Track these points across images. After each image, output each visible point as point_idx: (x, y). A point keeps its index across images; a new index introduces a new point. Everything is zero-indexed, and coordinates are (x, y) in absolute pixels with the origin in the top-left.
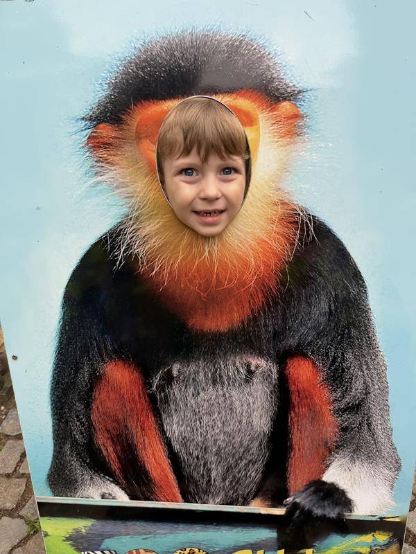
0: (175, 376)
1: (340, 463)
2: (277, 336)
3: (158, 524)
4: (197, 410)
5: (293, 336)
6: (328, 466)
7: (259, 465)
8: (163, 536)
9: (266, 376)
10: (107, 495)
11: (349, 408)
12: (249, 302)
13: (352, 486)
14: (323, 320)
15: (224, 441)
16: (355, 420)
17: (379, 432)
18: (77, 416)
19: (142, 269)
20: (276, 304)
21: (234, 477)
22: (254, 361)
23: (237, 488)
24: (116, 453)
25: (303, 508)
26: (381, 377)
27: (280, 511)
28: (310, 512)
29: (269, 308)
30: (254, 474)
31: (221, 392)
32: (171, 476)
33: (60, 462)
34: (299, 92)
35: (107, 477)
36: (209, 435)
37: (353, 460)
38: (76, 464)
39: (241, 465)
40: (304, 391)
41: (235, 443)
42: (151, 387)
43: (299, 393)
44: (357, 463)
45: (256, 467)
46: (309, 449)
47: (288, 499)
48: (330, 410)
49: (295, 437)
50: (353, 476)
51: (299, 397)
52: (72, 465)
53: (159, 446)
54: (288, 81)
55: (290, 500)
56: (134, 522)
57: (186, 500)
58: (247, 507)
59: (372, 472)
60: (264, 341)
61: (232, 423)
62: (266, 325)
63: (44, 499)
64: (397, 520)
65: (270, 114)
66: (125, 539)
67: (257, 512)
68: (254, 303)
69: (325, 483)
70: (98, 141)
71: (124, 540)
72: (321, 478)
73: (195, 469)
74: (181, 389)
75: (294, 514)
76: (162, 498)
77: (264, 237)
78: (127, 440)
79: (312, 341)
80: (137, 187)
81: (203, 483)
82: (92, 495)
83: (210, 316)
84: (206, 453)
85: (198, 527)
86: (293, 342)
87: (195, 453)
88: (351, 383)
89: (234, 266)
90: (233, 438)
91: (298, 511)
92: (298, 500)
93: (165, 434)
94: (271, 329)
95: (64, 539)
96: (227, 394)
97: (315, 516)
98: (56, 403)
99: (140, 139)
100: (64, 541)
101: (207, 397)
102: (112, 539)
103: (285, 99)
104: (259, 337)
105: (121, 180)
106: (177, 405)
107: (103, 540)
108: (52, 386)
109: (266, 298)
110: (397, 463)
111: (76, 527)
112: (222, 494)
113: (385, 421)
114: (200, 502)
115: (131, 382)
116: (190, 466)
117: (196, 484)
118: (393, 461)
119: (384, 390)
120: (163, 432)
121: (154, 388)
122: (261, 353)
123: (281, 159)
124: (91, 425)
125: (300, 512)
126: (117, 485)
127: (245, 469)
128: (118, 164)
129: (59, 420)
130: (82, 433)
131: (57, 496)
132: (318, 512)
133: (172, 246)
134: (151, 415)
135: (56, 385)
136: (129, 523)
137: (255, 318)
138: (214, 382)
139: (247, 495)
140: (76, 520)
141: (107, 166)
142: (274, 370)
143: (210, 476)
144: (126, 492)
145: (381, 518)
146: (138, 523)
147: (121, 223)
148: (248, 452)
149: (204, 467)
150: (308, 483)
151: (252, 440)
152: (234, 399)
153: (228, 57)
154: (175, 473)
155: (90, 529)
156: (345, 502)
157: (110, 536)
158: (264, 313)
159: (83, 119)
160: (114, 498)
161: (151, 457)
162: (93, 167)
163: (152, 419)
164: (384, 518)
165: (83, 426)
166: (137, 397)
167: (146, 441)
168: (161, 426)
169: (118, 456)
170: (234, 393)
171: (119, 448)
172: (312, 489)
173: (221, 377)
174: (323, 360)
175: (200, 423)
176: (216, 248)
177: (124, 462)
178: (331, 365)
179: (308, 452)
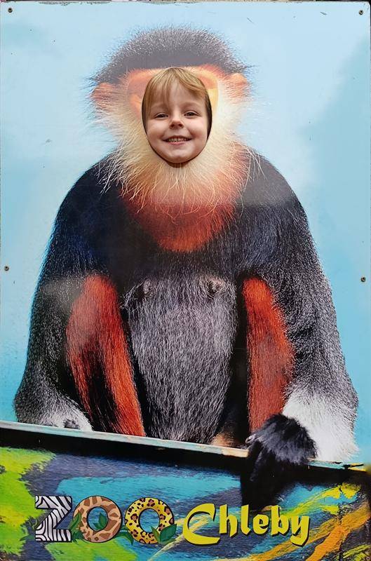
0: (146, 293)
1: (298, 394)
2: (234, 258)
3: (119, 463)
4: (163, 329)
5: (248, 258)
6: (287, 398)
7: (221, 394)
8: (122, 479)
9: (226, 296)
10: (71, 423)
11: (302, 332)
12: (211, 226)
13: (312, 423)
14: (273, 244)
15: (187, 363)
16: (308, 345)
17: (332, 360)
18: (53, 331)
19: (124, 193)
20: (233, 228)
21: (197, 406)
22: (215, 282)
23: (200, 421)
24: (85, 373)
25: (266, 449)
26: (328, 302)
27: (242, 453)
28: (272, 455)
29: (227, 233)
30: (216, 403)
31: (185, 311)
32: (136, 403)
33: (29, 381)
34: (246, 67)
35: (72, 401)
36: (174, 356)
37: (311, 392)
38: (45, 384)
39: (203, 392)
40: (260, 312)
41: (197, 366)
42: (124, 303)
43: (255, 315)
44: (315, 396)
45: (218, 395)
46: (267, 376)
47: (250, 438)
48: (284, 333)
49: (254, 362)
50: (312, 412)
51: (255, 318)
52: (41, 384)
53: (127, 366)
54: (237, 60)
55: (252, 437)
56: (94, 459)
57: (149, 434)
58: (210, 446)
59: (331, 408)
60: (224, 263)
61: (195, 344)
62: (225, 248)
63: (7, 424)
64: (362, 469)
65: (226, 81)
66: (83, 481)
67: (219, 452)
68: (215, 227)
69: (285, 419)
70: (100, 94)
71: (82, 483)
72: (281, 411)
73: (158, 395)
74: (150, 307)
75: (257, 457)
76: (125, 430)
77: (223, 171)
78: (97, 358)
79: (264, 264)
80: (126, 128)
81: (166, 413)
82: (56, 422)
83: (178, 237)
84: (170, 377)
85: (159, 469)
86: (248, 264)
87: (160, 375)
88: (301, 306)
89: (199, 195)
90: (196, 360)
91: (261, 453)
92: (260, 439)
93: (133, 353)
94: (229, 251)
95: (21, 477)
96: (191, 313)
97: (278, 460)
98: (36, 316)
99: (131, 94)
100: (20, 480)
101: (173, 316)
102: (69, 480)
103: (235, 72)
104: (220, 259)
105: (114, 123)
106: (145, 322)
107: (60, 481)
108: (35, 298)
109: (225, 223)
110: (354, 397)
111: (35, 463)
112: (185, 426)
113: (337, 348)
114: (162, 436)
115: (106, 296)
116: (155, 390)
117: (159, 413)
118: (350, 395)
119: (332, 315)
120: (132, 351)
121: (126, 305)
122: (221, 274)
123: (233, 112)
124: (65, 340)
125: (263, 455)
126: (81, 410)
127: (207, 398)
128: (112, 111)
129: (36, 334)
130: (55, 349)
131: (21, 421)
132: (281, 455)
133: (150, 176)
134: (121, 331)
135: (39, 297)
136: (89, 460)
137: (216, 240)
138: (180, 301)
139: (209, 430)
140: (36, 452)
141: (105, 112)
142: (233, 290)
143: (173, 404)
144: (90, 420)
145: (346, 466)
146: (98, 461)
147: (111, 155)
148: (210, 377)
149: (168, 393)
150: (269, 418)
151: (213, 364)
152: (197, 318)
153: (196, 44)
154: (139, 399)
155: (48, 466)
156: (307, 444)
157: (69, 476)
158: (224, 236)
159: (90, 79)
160: (77, 427)
161: (118, 379)
162: (94, 112)
163: (122, 336)
164: (349, 466)
165: (57, 341)
166: (110, 313)
167: (115, 361)
168: (130, 343)
169: (87, 377)
170: (198, 313)
171: (88, 367)
172: (274, 425)
173: (186, 296)
174: (275, 282)
175: (166, 342)
176: (184, 178)
177: (91, 384)
178: (282, 288)
179: (267, 379)
